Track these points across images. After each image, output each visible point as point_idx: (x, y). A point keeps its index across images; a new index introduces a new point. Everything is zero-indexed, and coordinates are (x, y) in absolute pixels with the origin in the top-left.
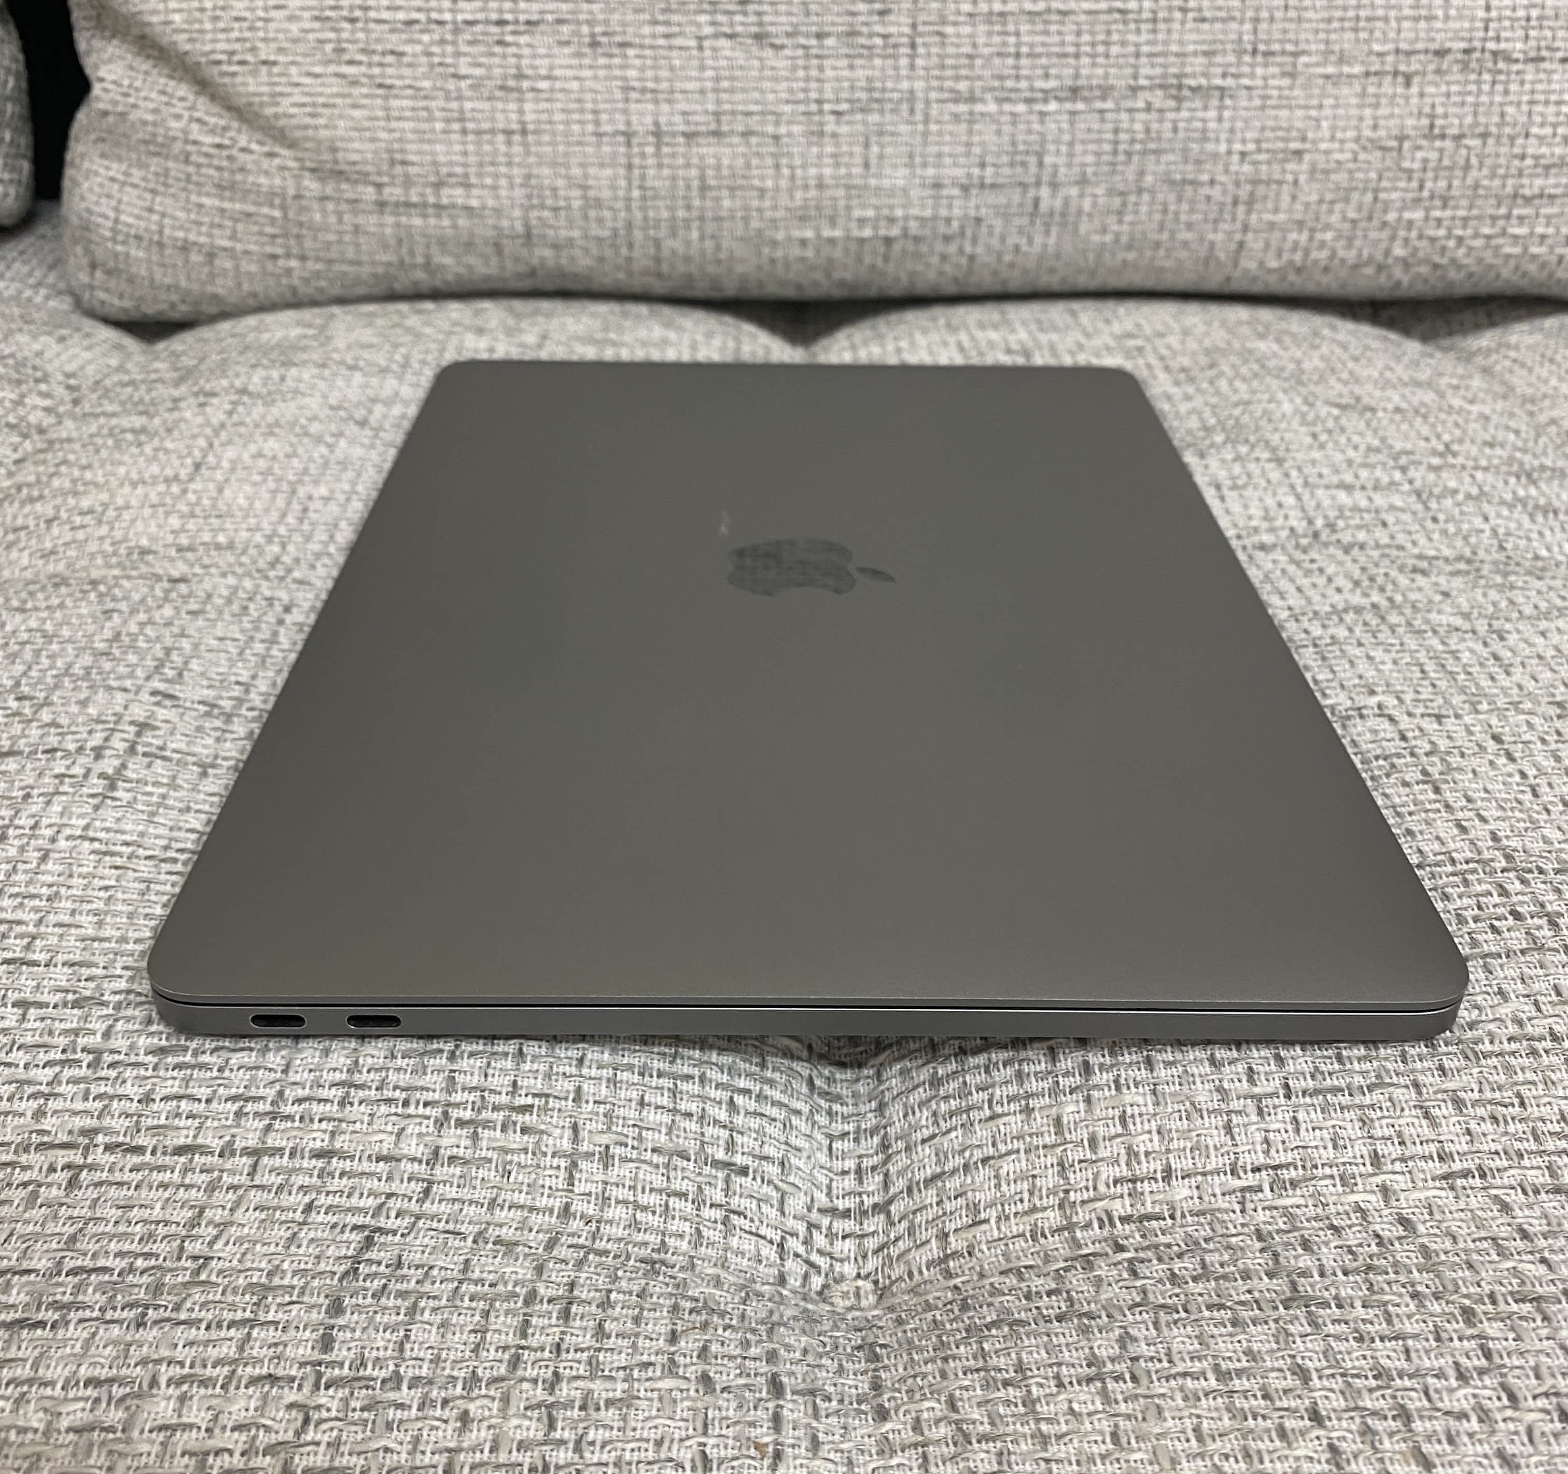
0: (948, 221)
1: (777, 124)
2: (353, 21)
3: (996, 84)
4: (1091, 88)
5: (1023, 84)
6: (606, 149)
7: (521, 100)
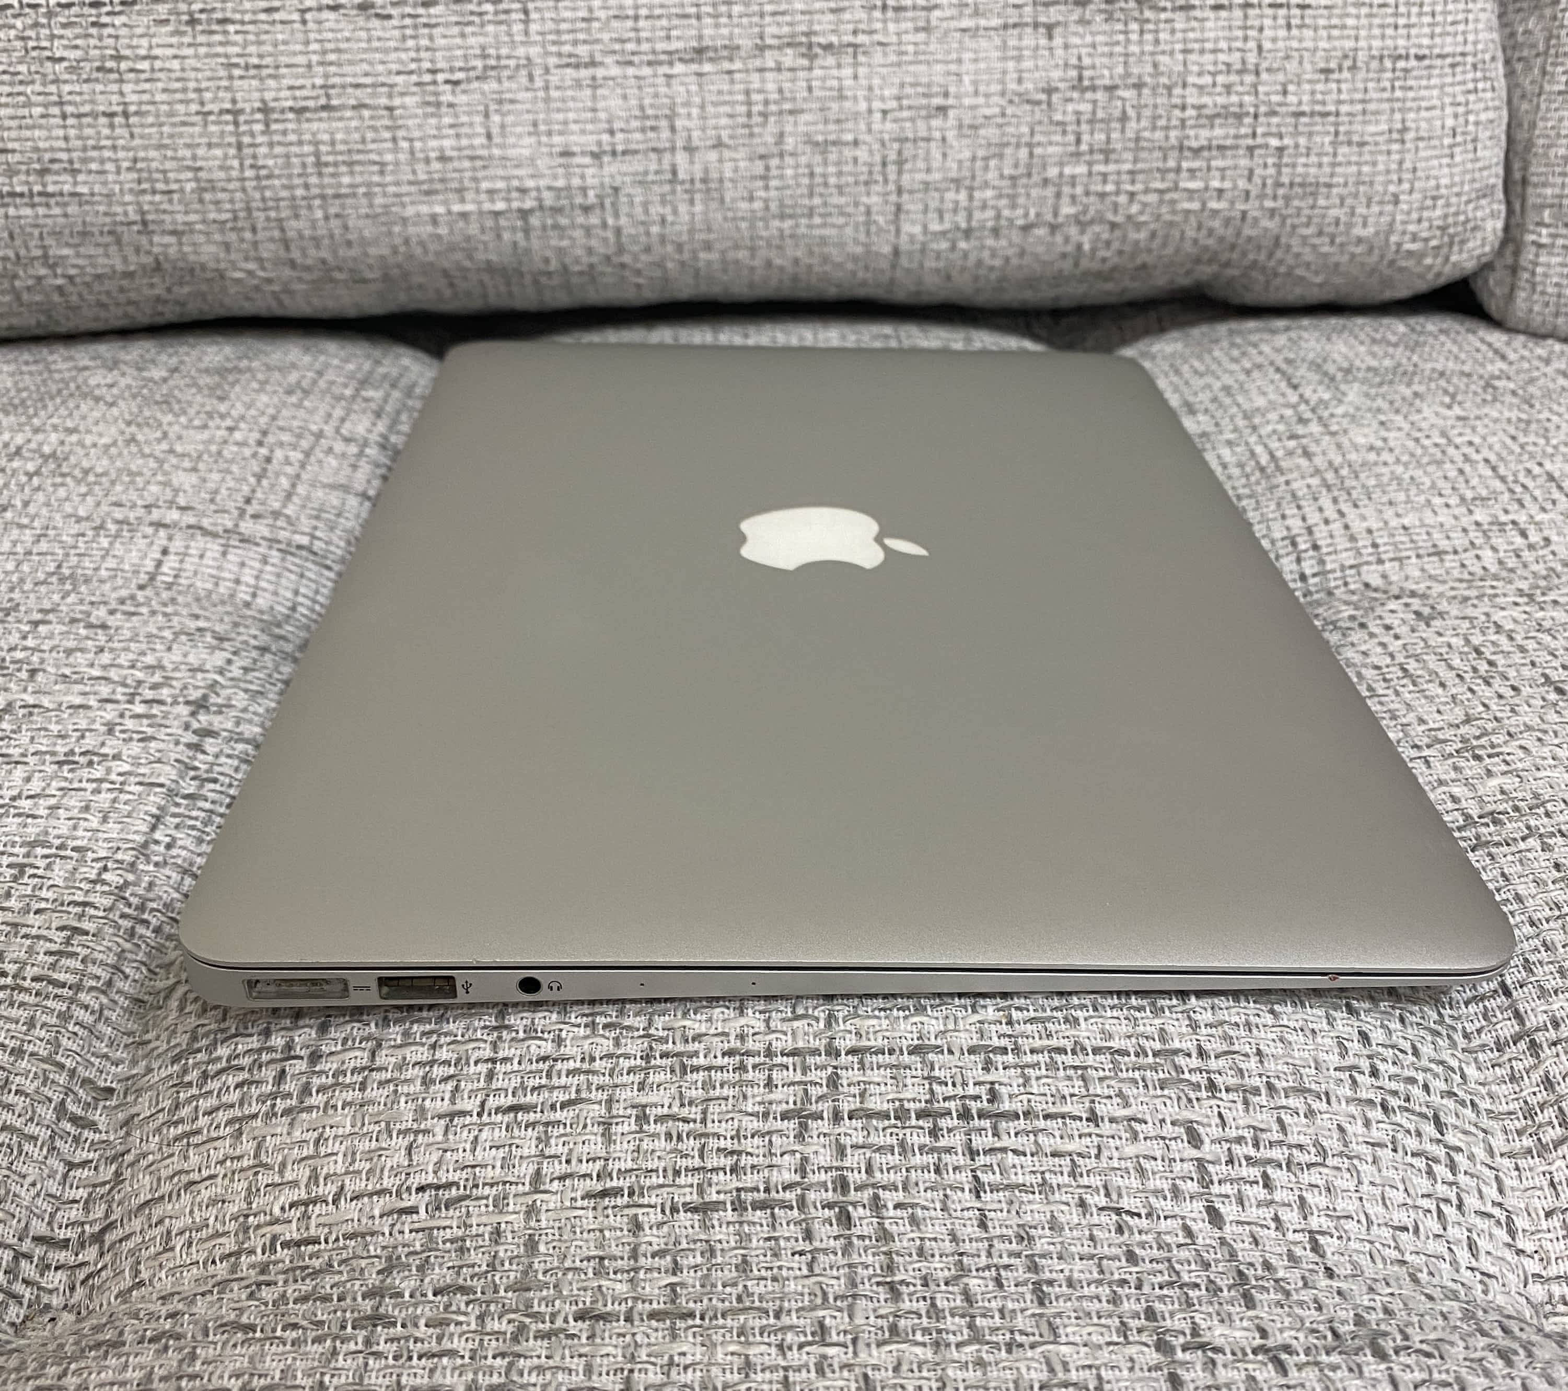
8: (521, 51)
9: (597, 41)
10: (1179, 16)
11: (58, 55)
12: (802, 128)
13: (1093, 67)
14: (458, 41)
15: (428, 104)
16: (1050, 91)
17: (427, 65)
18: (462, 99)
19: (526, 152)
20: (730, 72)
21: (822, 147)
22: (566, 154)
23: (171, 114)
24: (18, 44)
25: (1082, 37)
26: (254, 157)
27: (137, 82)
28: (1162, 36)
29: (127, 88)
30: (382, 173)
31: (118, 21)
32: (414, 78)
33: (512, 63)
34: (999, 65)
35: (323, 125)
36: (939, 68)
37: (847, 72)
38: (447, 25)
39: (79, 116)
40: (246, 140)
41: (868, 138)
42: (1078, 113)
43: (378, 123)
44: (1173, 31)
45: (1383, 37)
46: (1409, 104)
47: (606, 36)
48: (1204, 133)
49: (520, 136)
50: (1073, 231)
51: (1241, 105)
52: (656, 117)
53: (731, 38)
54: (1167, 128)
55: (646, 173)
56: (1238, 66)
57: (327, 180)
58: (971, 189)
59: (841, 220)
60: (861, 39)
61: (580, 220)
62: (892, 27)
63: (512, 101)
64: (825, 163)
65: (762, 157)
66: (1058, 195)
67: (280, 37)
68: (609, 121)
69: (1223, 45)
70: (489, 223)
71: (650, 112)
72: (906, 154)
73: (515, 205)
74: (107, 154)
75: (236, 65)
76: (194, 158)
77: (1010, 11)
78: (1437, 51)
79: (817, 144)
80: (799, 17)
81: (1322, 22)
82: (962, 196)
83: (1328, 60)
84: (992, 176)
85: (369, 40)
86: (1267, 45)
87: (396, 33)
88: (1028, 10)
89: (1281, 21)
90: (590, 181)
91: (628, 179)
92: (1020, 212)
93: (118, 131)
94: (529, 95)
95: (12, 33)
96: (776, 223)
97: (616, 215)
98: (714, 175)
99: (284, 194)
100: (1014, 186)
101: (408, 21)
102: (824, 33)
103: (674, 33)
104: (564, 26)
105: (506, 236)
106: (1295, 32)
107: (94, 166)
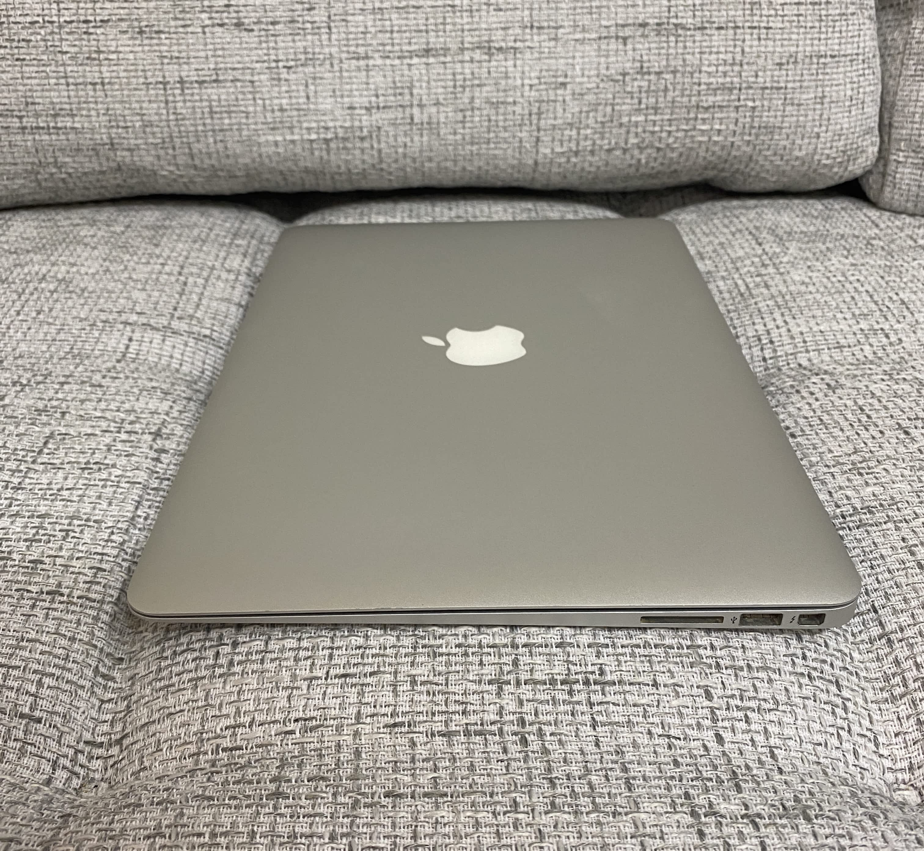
8: (327, 50)
9: (370, 45)
10: (698, 33)
11: (65, 49)
12: (485, 94)
13: (649, 61)
14: (291, 44)
15: (274, 79)
16: (624, 75)
17: (273, 57)
18: (292, 77)
19: (329, 107)
20: (444, 63)
21: (496, 105)
22: (351, 108)
23: (128, 84)
24: (42, 43)
25: (643, 44)
26: (175, 108)
27: (109, 66)
28: (688, 44)
29: (104, 69)
30: (247, 117)
31: (99, 31)
32: (266, 65)
33: (321, 57)
34: (595, 60)
35: (214, 91)
36: (562, 61)
37: (510, 63)
38: (285, 35)
39: (76, 84)
40: (171, 98)
41: (521, 100)
42: (640, 87)
43: (246, 90)
44: (694, 42)
45: (812, 45)
46: (826, 83)
47: (374, 42)
48: (711, 99)
49: (325, 98)
50: (636, 152)
51: (732, 83)
52: (402, 88)
53: (445, 43)
54: (690, 96)
55: (396, 119)
56: (731, 61)
57: (216, 121)
58: (579, 129)
59: (505, 146)
60: (518, 44)
61: (358, 145)
62: (536, 38)
63: (321, 78)
64: (497, 114)
65: (461, 111)
66: (628, 132)
67: (191, 41)
68: (376, 90)
69: (722, 49)
70: (307, 146)
71: (399, 85)
72: (543, 109)
73: (322, 136)
74: (92, 106)
75: (165, 57)
76: (141, 108)
77: (602, 29)
78: (842, 53)
79: (493, 103)
80: (484, 32)
81: (778, 37)
82: (574, 132)
83: (781, 58)
84: (591, 121)
85: (241, 43)
86: (747, 49)
87: (256, 39)
88: (613, 29)
89: (755, 36)
90: (364, 123)
91: (386, 122)
92: (606, 141)
93: (99, 93)
94: (330, 75)
95: (39, 37)
96: (469, 147)
97: (379, 142)
98: (435, 120)
99: (192, 129)
100: (603, 127)
101: (263, 33)
102: (497, 41)
103: (413, 41)
104: (351, 36)
105: (317, 153)
106: (763, 42)
107: (84, 113)
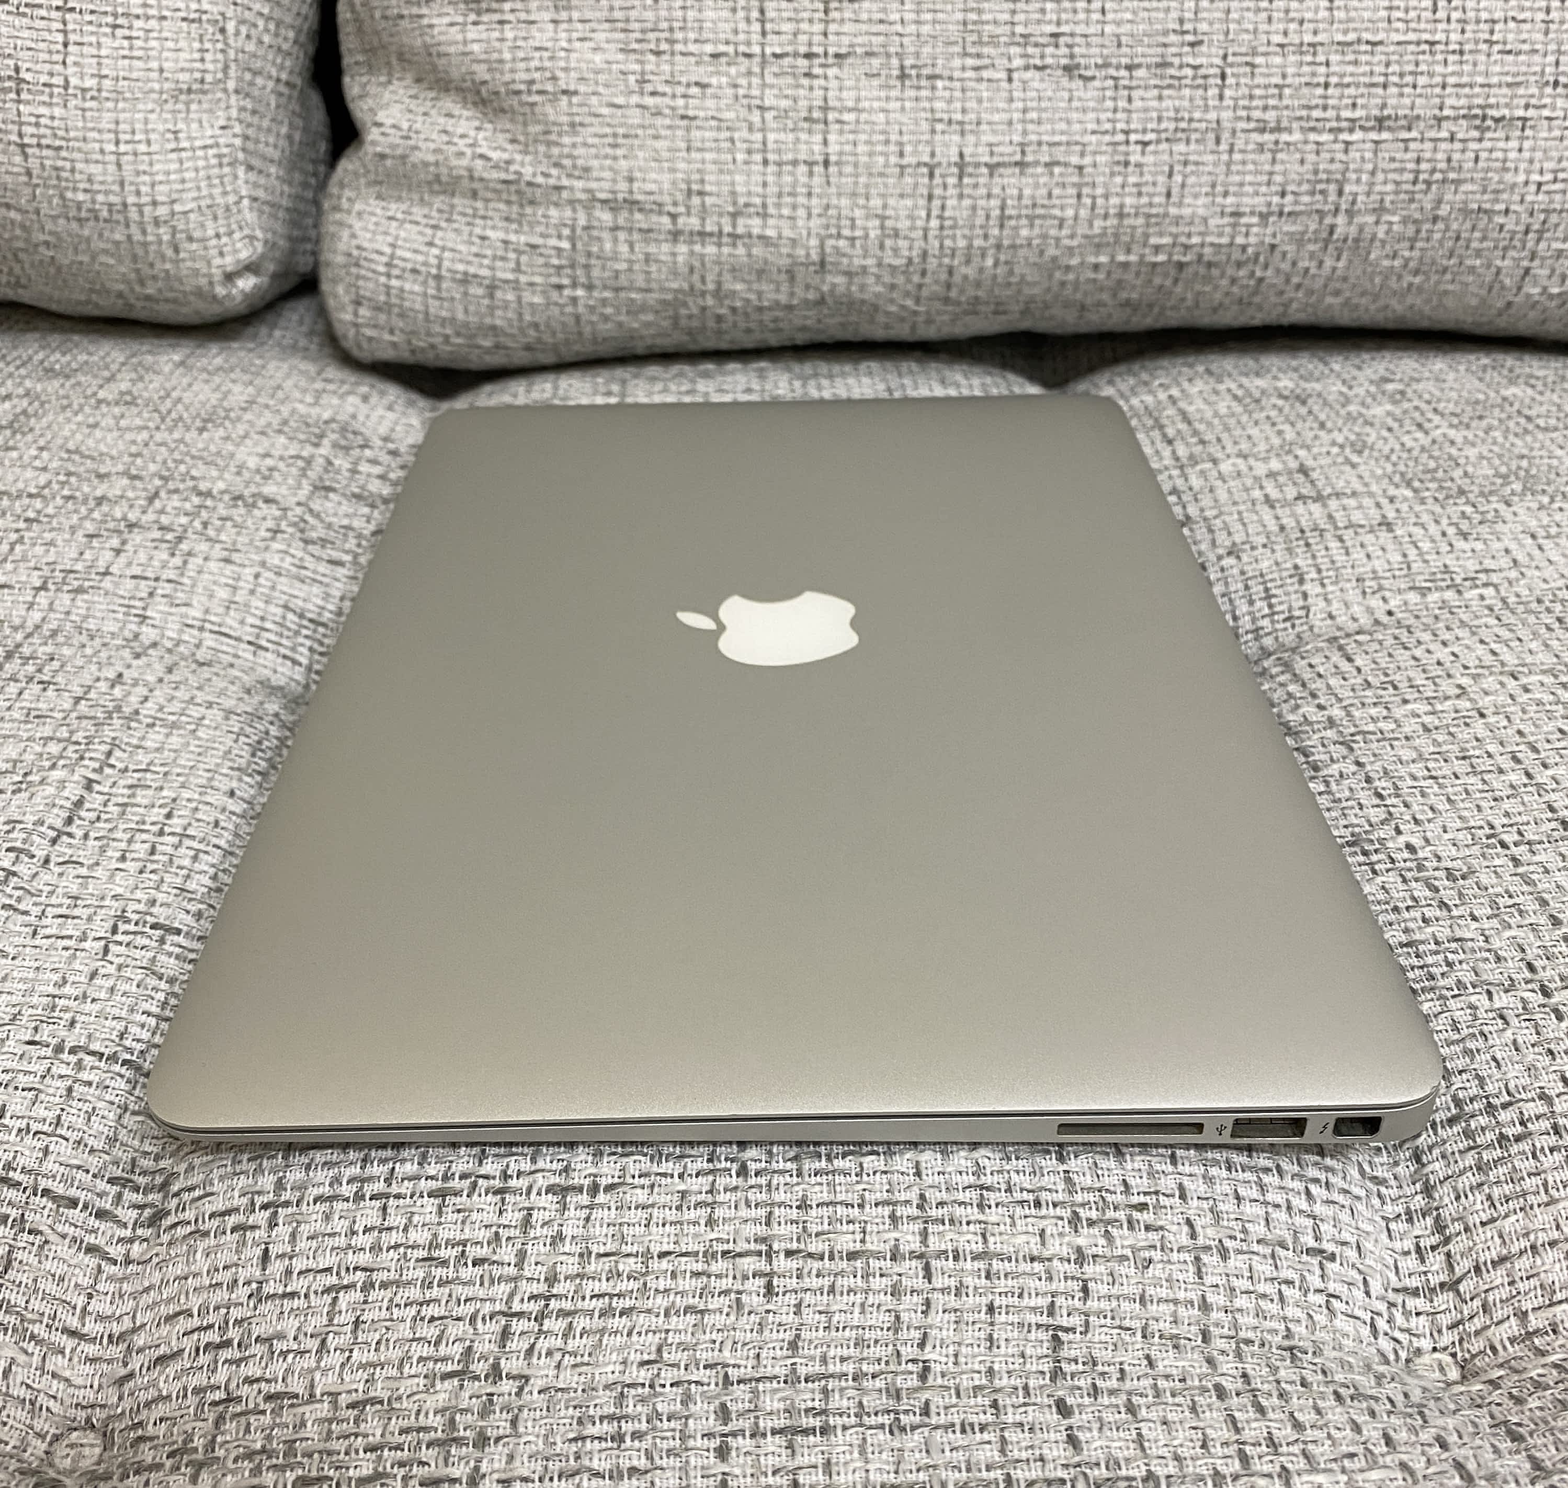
0: (1244, 248)
1: (1082, 154)
2: (658, 53)
3: (1304, 113)
4: (1397, 118)
5: (1330, 113)
6: (908, 180)
7: (826, 133)
